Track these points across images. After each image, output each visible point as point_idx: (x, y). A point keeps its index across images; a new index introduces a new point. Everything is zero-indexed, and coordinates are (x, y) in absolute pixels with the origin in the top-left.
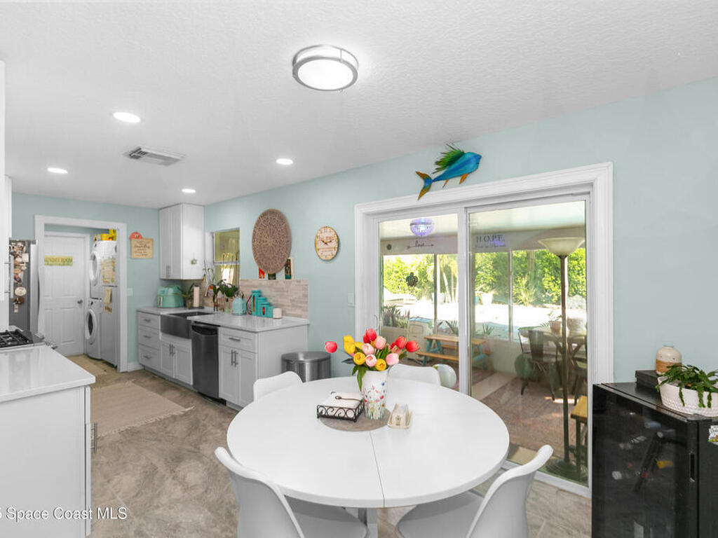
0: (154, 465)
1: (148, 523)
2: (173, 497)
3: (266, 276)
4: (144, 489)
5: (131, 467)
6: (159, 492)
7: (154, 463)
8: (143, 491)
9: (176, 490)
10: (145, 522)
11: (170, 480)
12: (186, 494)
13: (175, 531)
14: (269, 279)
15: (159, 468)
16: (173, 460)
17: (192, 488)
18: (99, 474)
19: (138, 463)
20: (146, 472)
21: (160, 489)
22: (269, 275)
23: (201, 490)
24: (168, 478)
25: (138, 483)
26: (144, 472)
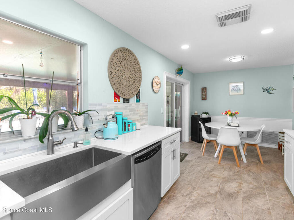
0: (243, 201)
1: (262, 184)
2: (248, 185)
3: (121, 100)
4: (255, 194)
5: (254, 208)
6: (251, 189)
7: (242, 202)
8: (256, 194)
9: (244, 186)
10: (262, 185)
11: (243, 190)
12: (243, 183)
13: (255, 178)
14: (124, 102)
15: (242, 197)
16: (233, 196)
17: (239, 183)
18: (273, 217)
19: (249, 208)
20: (249, 200)
21: (249, 190)
22: (124, 99)
23: (237, 180)
24: (243, 191)
25: (256, 198)
26: (250, 201)
